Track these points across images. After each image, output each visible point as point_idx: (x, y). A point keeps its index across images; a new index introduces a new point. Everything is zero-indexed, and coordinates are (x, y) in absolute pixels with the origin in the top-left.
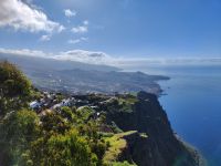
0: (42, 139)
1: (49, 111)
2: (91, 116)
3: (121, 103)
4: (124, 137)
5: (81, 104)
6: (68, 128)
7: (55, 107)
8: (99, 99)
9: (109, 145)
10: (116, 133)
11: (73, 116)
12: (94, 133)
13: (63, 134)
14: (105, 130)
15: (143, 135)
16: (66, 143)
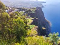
0: (11, 20)
1: (11, 13)
2: (23, 14)
3: (31, 10)
4: (32, 19)
5: (20, 11)
6: (18, 17)
7: (13, 11)
8: (25, 9)
9: (28, 21)
10: (30, 18)
11: (18, 14)
12: (24, 18)
13: (16, 19)
14: (27, 17)
15: (37, 19)
16: (17, 21)
